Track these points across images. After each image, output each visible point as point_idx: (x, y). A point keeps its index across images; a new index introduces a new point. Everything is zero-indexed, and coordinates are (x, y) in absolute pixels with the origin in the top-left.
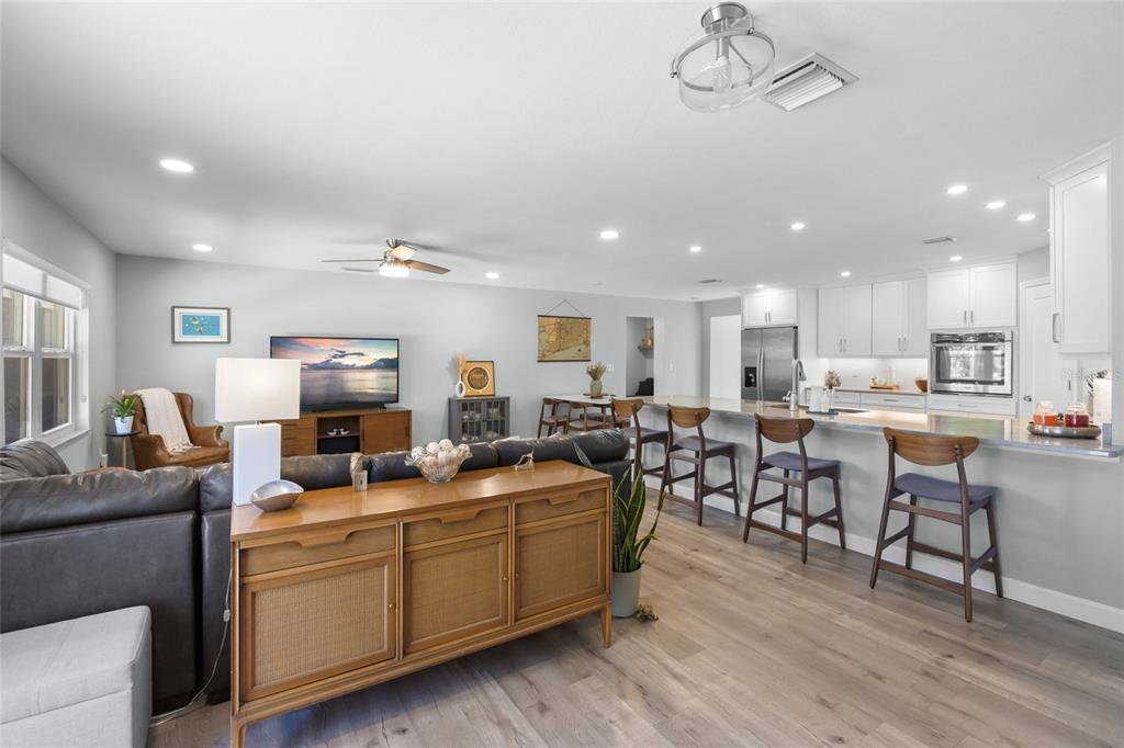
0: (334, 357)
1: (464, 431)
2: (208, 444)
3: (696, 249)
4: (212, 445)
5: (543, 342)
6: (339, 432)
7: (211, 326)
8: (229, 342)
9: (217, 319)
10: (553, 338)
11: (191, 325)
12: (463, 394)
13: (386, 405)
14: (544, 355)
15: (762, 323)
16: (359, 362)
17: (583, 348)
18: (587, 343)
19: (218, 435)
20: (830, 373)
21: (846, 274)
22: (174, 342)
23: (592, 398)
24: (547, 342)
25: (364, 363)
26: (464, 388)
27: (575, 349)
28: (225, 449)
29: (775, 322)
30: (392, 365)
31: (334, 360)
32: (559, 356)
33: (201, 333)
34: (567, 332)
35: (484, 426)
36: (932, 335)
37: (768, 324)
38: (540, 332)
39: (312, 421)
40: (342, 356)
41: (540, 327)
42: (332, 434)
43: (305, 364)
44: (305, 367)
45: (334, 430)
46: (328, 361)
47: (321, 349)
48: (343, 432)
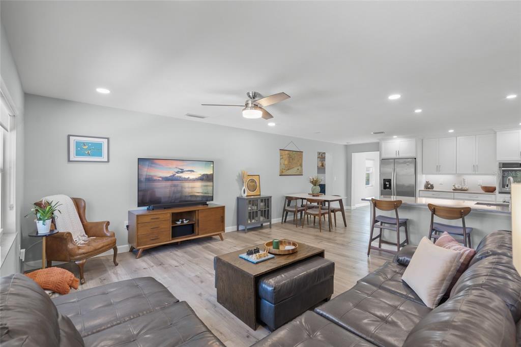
0: (177, 173)
1: (250, 217)
2: (101, 236)
3: (418, 111)
4: (103, 236)
5: (282, 164)
6: (182, 222)
7: (96, 150)
8: (108, 161)
9: (100, 145)
10: (286, 163)
11: (82, 149)
12: (246, 194)
13: (208, 203)
14: (282, 172)
15: (394, 156)
16: (192, 176)
17: (299, 167)
18: (301, 165)
19: (107, 228)
20: (427, 182)
21: (451, 131)
22: (69, 161)
23: (313, 196)
24: (284, 164)
25: (195, 177)
26: (246, 191)
27: (296, 169)
28: (113, 238)
29: (401, 155)
31: (177, 175)
32: (289, 172)
33: (89, 155)
34: (293, 159)
35: (259, 213)
36: (499, 163)
37: (398, 156)
38: (281, 159)
39: (169, 215)
40: (182, 172)
41: (281, 156)
42: (179, 223)
43: (160, 177)
44: (160, 179)
45: (180, 220)
46: (174, 175)
47: (170, 167)
48: (184, 222)
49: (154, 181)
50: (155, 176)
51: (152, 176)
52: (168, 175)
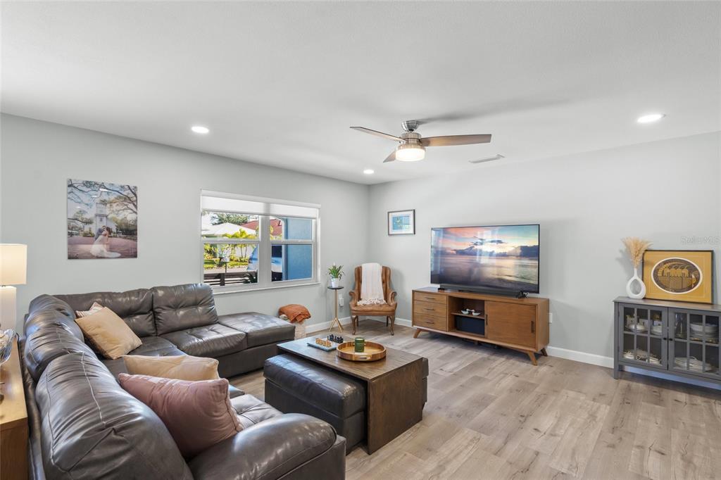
0: (476, 244)
6: (470, 313)
8: (414, 233)
12: (642, 294)
16: (499, 249)
19: (393, 298)
22: (389, 235)
25: (501, 251)
30: (531, 253)
31: (476, 247)
35: (667, 346)
40: (483, 244)
42: (465, 313)
43: (455, 250)
44: (454, 252)
45: (467, 310)
46: (471, 248)
47: (466, 236)
48: (473, 314)
49: (448, 254)
50: (449, 249)
51: (446, 249)
52: (463, 247)
